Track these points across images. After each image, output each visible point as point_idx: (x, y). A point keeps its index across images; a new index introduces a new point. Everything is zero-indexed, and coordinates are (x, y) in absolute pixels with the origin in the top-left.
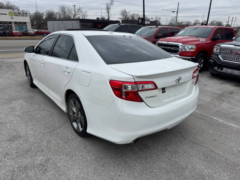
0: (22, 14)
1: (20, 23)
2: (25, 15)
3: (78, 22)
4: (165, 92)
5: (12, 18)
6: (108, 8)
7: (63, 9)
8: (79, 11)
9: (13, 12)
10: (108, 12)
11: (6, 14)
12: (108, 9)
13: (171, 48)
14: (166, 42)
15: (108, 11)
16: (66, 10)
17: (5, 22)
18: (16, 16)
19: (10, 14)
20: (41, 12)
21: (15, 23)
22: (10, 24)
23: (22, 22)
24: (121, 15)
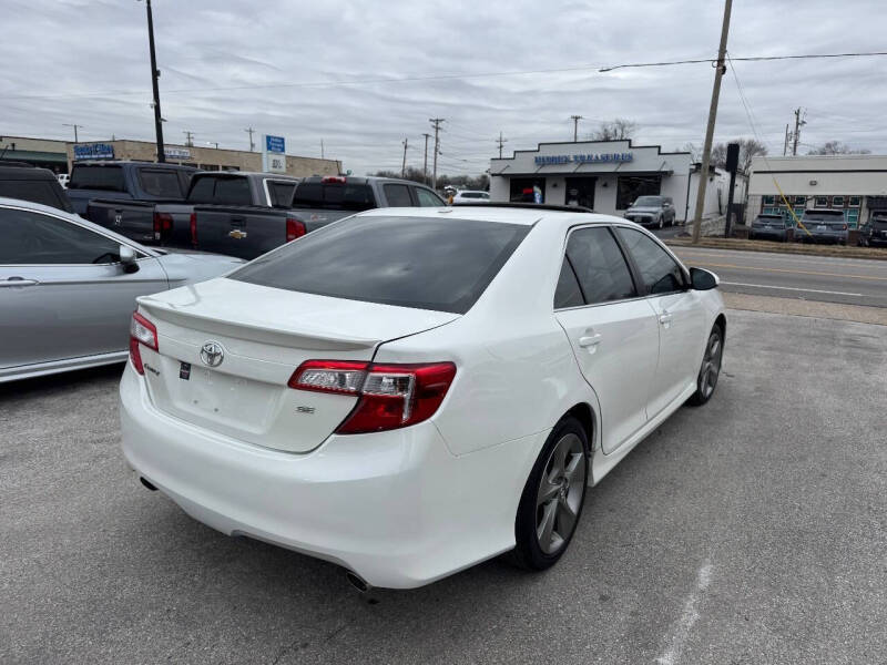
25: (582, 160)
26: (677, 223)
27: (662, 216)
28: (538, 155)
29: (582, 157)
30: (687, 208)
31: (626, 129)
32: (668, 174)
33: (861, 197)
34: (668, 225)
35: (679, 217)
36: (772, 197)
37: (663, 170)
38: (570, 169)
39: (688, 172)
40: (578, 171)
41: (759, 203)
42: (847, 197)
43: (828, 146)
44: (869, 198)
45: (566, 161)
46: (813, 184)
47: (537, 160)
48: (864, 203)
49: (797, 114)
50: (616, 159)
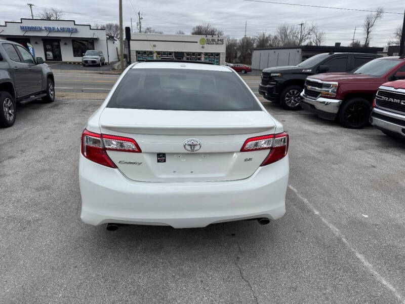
0: (216, 41)
1: (212, 54)
2: (220, 42)
3: (298, 51)
4: (165, 161)
5: (203, 47)
6: (369, 24)
7: (283, 31)
8: (311, 33)
9: (206, 38)
10: (368, 33)
11: (197, 42)
12: (369, 26)
13: (400, 102)
14: (393, 89)
15: (368, 30)
16: (288, 32)
17: (194, 54)
18: (208, 44)
19: (202, 41)
20: (251, 37)
21: (206, 54)
22: (199, 55)
23: (214, 53)
24: (396, 37)
25: (50, 30)
26: (106, 64)
27: (101, 60)
28: (22, 25)
29: (50, 28)
30: (108, 56)
31: (58, 14)
32: (97, 39)
33: (172, 52)
34: (103, 64)
35: (106, 61)
36: (140, 51)
37: (94, 37)
38: (44, 34)
39: (106, 39)
40: (49, 35)
41: (135, 54)
42: (167, 52)
43: (148, 29)
44: (175, 52)
45: (40, 30)
46: (155, 46)
47: (22, 28)
48: (173, 54)
49: (139, 14)
50: (69, 30)
